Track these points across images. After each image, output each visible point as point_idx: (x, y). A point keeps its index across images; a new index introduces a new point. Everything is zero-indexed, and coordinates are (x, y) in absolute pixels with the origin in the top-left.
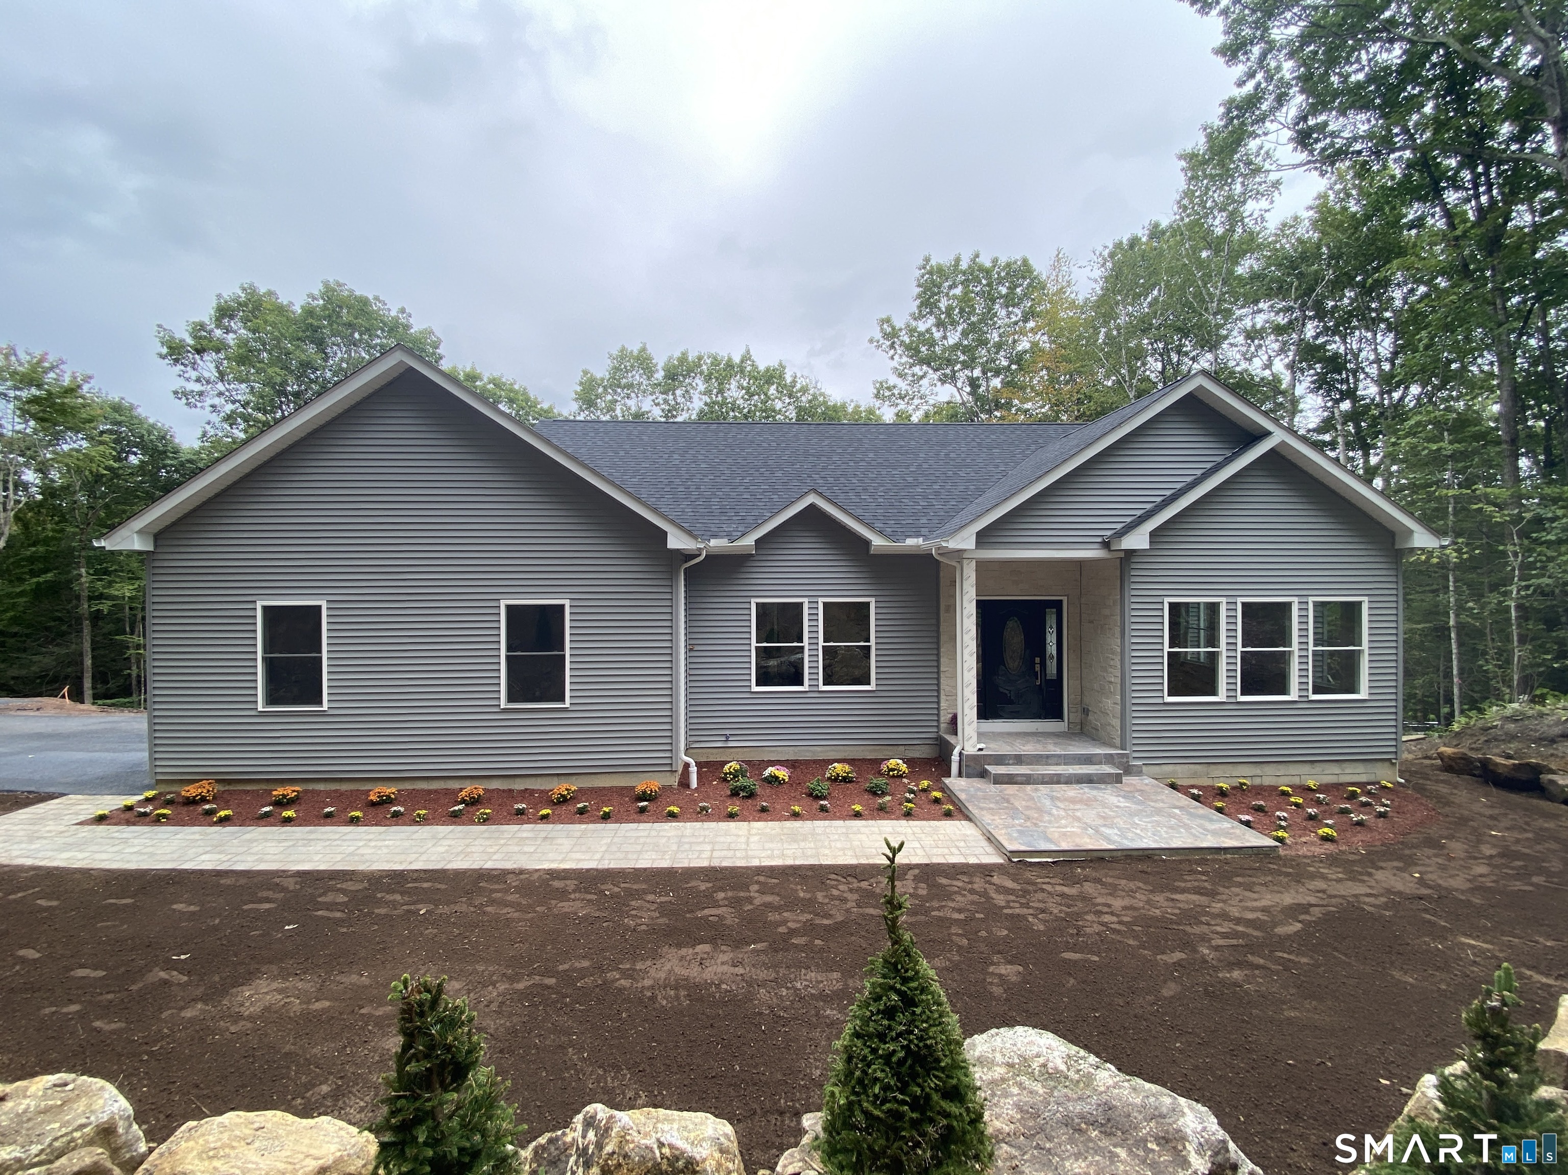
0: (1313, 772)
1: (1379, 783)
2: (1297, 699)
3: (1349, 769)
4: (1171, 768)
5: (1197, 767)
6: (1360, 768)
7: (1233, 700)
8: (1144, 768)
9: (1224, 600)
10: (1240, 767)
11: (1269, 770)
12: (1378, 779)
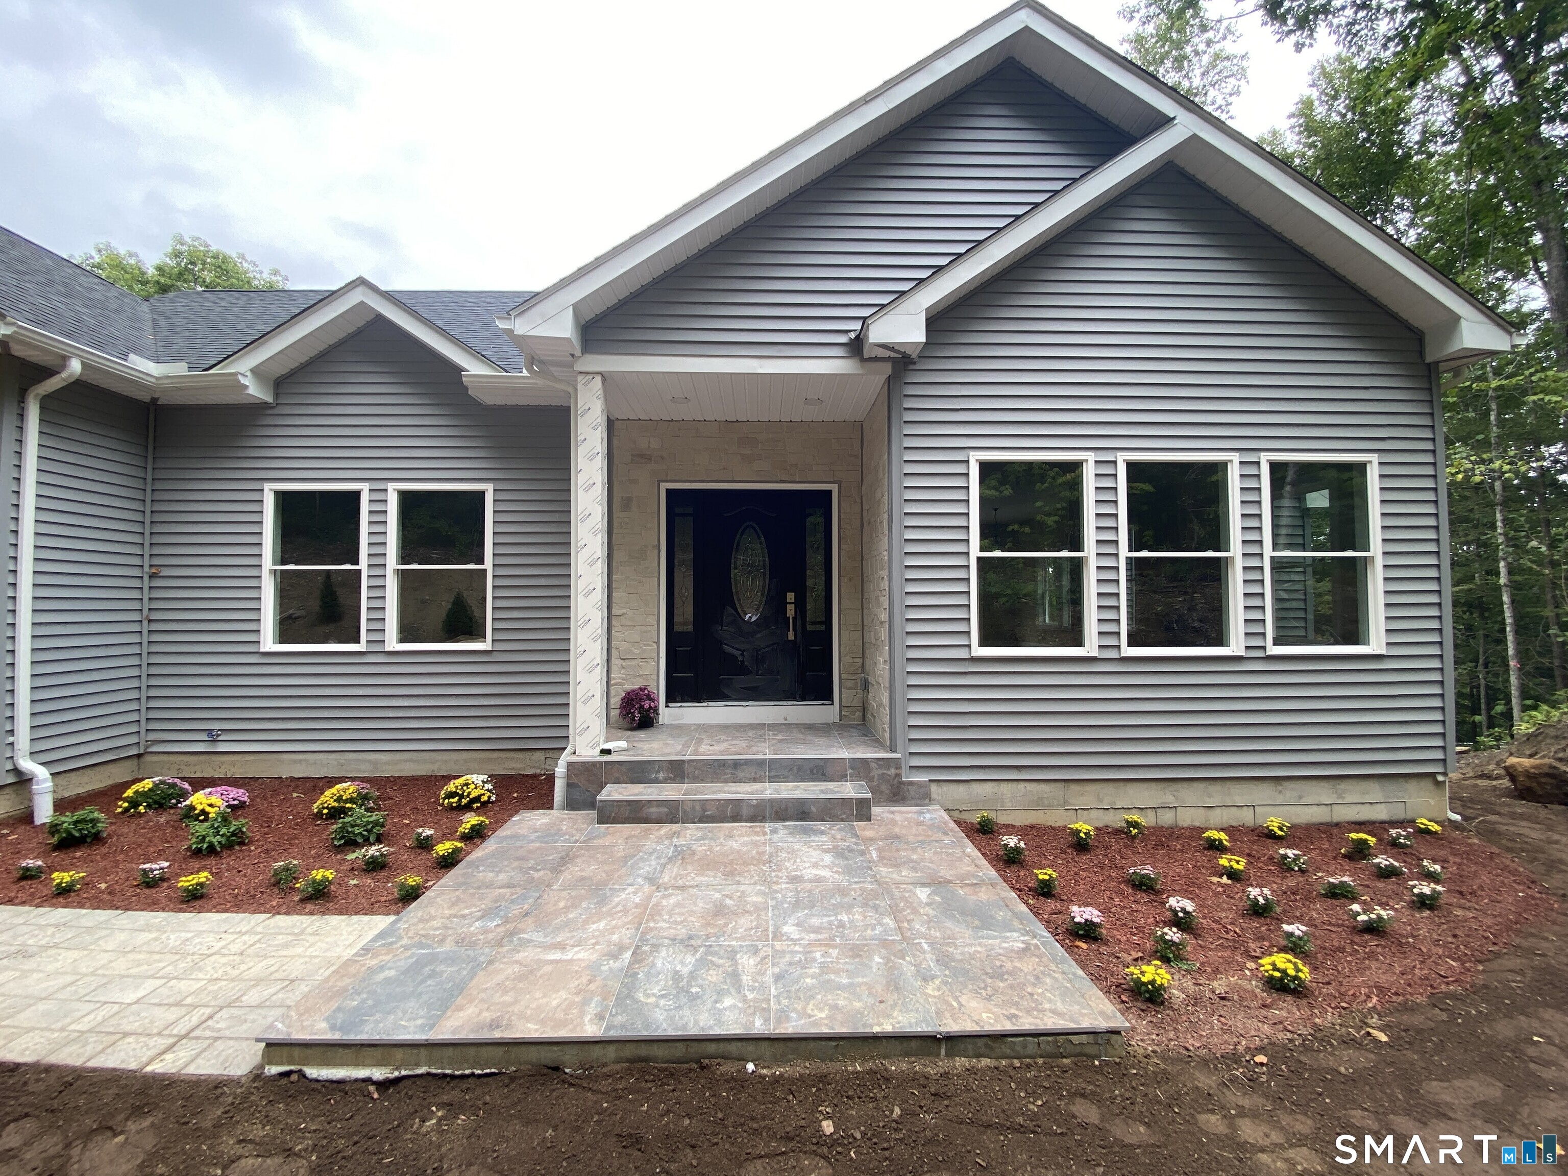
0: (1280, 799)
1: (1412, 822)
2: (1242, 652)
3: (1353, 793)
4: (988, 788)
5: (1044, 787)
6: (1375, 792)
7: (1113, 654)
8: (934, 788)
9: (1090, 458)
10: (1131, 789)
11: (1190, 795)
12: (1410, 815)
